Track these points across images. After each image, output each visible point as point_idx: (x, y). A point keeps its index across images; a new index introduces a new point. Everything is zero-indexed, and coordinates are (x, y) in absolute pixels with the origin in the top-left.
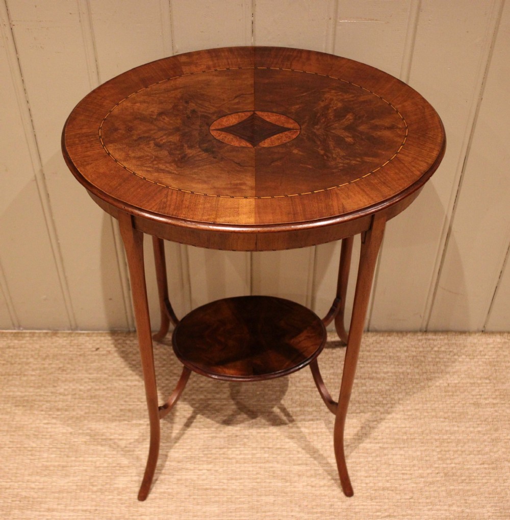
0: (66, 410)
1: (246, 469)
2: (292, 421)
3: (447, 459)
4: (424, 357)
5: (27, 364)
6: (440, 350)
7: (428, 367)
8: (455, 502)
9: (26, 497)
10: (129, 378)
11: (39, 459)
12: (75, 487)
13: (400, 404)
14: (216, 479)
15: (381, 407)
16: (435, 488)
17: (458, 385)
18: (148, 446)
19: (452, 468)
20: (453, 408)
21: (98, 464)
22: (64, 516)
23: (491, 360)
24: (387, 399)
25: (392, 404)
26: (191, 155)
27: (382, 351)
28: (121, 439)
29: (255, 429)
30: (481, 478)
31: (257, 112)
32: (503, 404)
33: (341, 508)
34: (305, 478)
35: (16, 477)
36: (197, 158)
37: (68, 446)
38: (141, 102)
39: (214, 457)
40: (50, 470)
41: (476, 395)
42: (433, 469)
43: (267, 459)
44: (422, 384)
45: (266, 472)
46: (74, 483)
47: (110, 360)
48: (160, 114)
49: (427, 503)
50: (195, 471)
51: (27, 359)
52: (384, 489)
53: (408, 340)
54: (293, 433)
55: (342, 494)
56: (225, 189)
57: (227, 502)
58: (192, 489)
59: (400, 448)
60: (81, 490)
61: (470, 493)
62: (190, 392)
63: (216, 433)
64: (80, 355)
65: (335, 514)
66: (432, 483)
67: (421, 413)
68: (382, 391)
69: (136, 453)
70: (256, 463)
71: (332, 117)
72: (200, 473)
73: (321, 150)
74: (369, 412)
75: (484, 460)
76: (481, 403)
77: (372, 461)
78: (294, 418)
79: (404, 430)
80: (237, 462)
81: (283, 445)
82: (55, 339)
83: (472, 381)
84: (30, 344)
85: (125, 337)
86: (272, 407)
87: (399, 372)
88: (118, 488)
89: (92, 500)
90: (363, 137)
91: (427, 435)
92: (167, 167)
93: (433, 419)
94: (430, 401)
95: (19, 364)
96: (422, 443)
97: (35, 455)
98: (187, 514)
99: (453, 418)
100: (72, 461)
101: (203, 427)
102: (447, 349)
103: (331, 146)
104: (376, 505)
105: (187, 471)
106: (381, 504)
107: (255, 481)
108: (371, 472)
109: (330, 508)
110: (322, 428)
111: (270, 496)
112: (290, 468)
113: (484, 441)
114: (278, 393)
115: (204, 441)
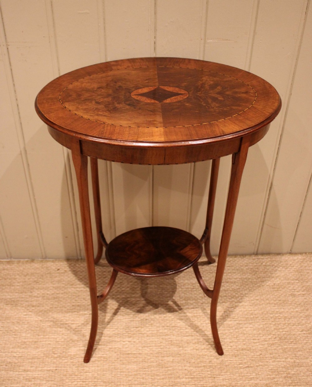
0: (38, 306)
1: (153, 340)
2: (181, 309)
3: (280, 329)
4: (257, 269)
5: (15, 279)
6: (267, 264)
7: (260, 275)
8: (289, 356)
9: (10, 363)
10: (78, 286)
11: (20, 337)
12: (43, 355)
13: (246, 297)
14: (134, 347)
15: (235, 299)
16: (275, 348)
17: (280, 284)
18: (90, 327)
19: (284, 334)
20: (279, 298)
21: (58, 340)
22: (35, 375)
23: (298, 269)
24: (238, 294)
25: (242, 297)
26: (119, 107)
27: (232, 266)
28: (73, 324)
29: (158, 315)
30: (303, 340)
31: (160, 87)
32: (308, 294)
33: (217, 363)
34: (191, 345)
35: (4, 349)
36: (124, 109)
37: (38, 329)
38: (86, 83)
39: (132, 333)
40: (26, 344)
41: (292, 290)
42: (272, 336)
43: (166, 333)
44: (258, 284)
45: (167, 341)
46: (42, 352)
47: (66, 276)
48: (99, 88)
49: (271, 357)
50: (121, 342)
51: (15, 276)
52: (242, 350)
53: (247, 260)
54: (181, 316)
55: (217, 354)
56: (143, 123)
57: (142, 362)
58: (119, 354)
59: (250, 323)
60: (47, 357)
61: (297, 350)
62: (116, 294)
63: (133, 318)
64: (48, 273)
65: (213, 367)
66: (273, 344)
67: (260, 302)
68: (235, 290)
69: (82, 332)
70: (160, 336)
71: (208, 88)
72: (124, 343)
73: (204, 103)
74: (228, 302)
75: (303, 328)
76: (295, 294)
77: (233, 332)
78: (182, 307)
79: (251, 312)
80: (147, 336)
81: (175, 324)
82: (33, 264)
83: (288, 282)
84: (17, 267)
85: (76, 262)
86: (168, 301)
87: (244, 278)
88: (71, 355)
89: (54, 363)
90: (229, 97)
91: (265, 314)
92: (103, 113)
93: (268, 305)
94: (264, 294)
95: (10, 279)
96: (263, 320)
97: (17, 335)
98: (116, 370)
99: (280, 304)
100: (41, 338)
101: (125, 314)
102: (270, 264)
103: (210, 101)
104: (239, 360)
105: (116, 342)
106: (242, 359)
107: (160, 347)
108: (233, 339)
109: (209, 363)
110: (200, 313)
111: (170, 357)
112: (181, 338)
113: (301, 317)
114: (171, 293)
115: (126, 323)
